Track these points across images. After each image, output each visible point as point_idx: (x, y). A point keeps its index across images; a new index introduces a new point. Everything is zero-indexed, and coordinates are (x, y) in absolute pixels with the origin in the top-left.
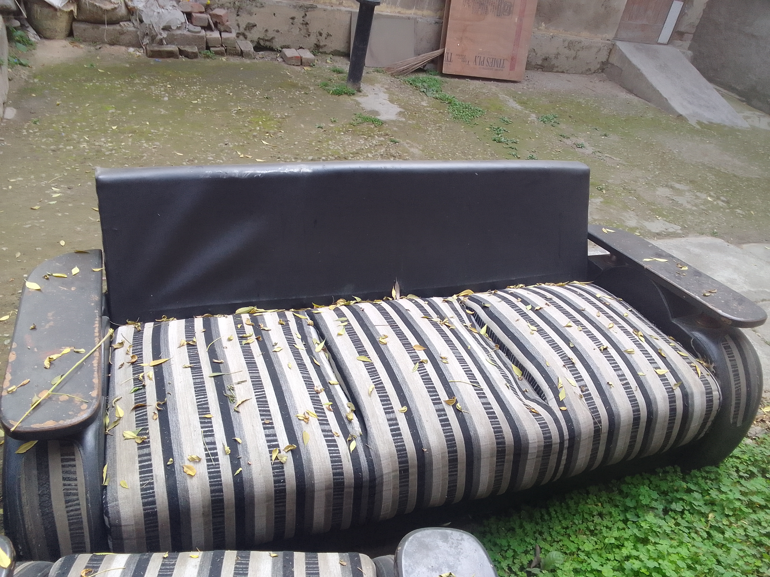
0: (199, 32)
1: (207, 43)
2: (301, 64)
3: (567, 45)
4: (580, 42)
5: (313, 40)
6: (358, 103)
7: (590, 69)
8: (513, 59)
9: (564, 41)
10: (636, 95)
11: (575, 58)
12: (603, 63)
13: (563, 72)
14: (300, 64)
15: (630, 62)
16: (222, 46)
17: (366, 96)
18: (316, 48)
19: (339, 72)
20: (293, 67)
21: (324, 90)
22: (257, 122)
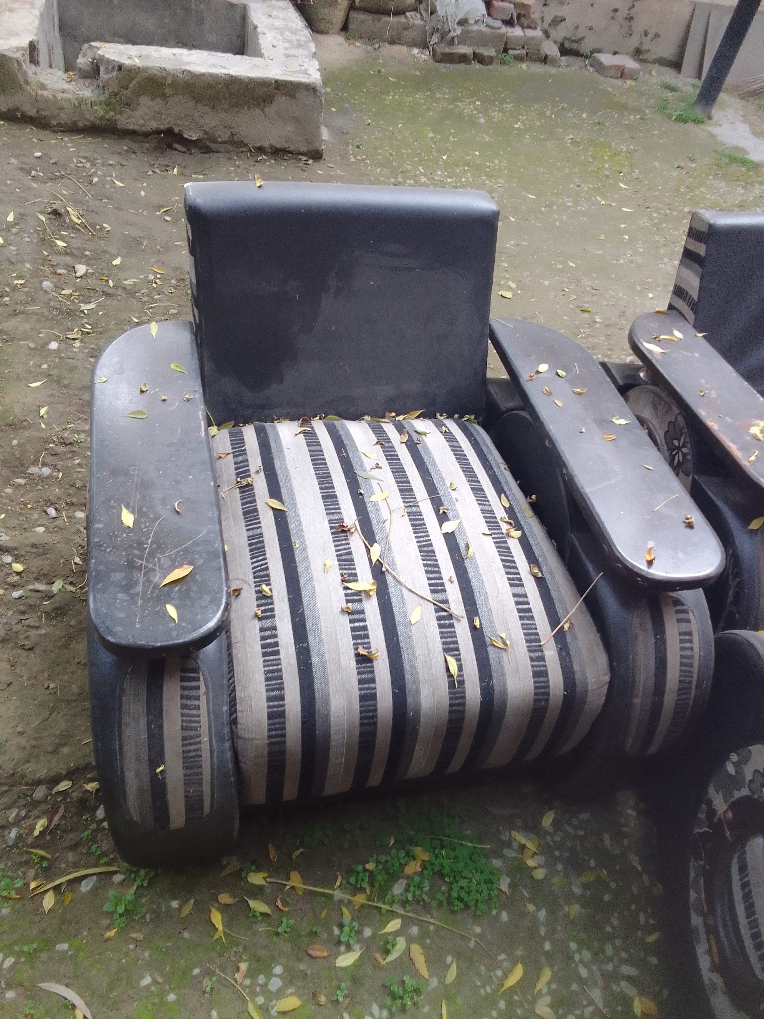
0: (499, 28)
1: (506, 43)
2: (621, 77)
5: (634, 42)
6: (712, 136)
14: (619, 76)
16: (523, 48)
17: (721, 125)
18: (637, 53)
19: (673, 89)
20: (610, 79)
21: (664, 114)
22: (602, 157)
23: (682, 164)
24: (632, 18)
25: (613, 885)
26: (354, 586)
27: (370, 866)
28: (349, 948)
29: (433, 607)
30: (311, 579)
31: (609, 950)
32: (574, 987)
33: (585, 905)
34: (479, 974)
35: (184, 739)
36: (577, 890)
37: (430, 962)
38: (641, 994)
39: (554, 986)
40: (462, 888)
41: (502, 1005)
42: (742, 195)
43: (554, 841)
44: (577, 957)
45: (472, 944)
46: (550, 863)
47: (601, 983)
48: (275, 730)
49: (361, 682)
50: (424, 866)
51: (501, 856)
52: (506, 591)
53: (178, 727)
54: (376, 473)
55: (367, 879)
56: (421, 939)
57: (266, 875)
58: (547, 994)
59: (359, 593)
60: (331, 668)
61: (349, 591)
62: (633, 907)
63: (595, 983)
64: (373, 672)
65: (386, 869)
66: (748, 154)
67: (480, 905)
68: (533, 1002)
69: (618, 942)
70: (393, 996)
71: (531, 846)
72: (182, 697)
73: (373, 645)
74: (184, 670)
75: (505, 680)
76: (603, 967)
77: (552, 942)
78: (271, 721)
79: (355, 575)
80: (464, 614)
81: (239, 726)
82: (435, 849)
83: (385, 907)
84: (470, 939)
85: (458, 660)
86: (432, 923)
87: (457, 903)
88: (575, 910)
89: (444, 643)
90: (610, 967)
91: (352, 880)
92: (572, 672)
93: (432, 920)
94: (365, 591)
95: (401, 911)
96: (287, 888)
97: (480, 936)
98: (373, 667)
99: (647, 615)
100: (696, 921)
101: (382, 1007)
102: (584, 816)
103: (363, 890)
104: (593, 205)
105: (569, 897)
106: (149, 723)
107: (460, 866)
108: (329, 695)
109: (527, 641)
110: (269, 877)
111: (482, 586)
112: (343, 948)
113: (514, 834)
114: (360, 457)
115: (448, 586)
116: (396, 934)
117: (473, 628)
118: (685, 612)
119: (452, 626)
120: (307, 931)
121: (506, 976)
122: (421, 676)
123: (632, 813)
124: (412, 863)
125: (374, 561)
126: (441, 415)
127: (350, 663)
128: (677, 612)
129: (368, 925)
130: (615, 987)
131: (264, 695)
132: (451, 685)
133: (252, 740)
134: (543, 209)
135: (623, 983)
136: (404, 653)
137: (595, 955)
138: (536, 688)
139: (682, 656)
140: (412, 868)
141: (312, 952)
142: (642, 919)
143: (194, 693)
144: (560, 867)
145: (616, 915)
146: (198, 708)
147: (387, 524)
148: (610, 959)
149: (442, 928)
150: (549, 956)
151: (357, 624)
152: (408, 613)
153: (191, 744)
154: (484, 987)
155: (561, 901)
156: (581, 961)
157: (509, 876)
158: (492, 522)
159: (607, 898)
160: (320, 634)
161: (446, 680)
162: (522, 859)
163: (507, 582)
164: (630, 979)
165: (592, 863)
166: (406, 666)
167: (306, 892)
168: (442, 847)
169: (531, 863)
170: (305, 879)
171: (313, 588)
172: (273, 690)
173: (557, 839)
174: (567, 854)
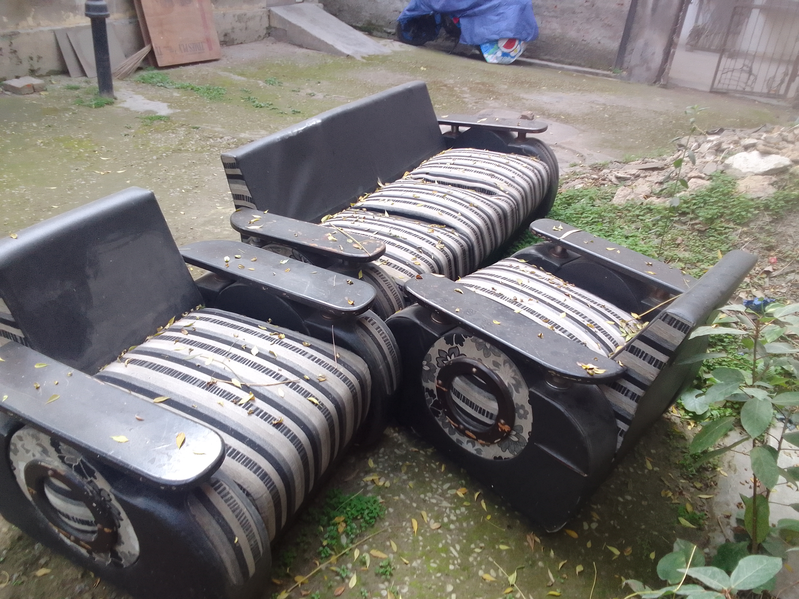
2: (35, 92)
3: (237, 19)
4: (245, 15)
5: (26, 66)
6: (127, 109)
7: (260, 36)
8: (208, 40)
9: (234, 16)
10: (306, 48)
11: (246, 28)
12: (267, 28)
13: (241, 43)
14: (33, 91)
15: (290, 23)
17: (125, 101)
18: (33, 72)
19: (77, 88)
20: (28, 95)
21: (85, 106)
22: (74, 146)
23: (126, 133)
24: (15, 52)
25: (414, 464)
26: (244, 401)
27: (325, 543)
28: (349, 578)
29: (284, 385)
30: (219, 414)
31: (435, 486)
32: (436, 508)
33: (412, 479)
34: (403, 537)
35: (237, 516)
36: (405, 477)
37: (383, 551)
38: (457, 489)
39: (430, 515)
40: (368, 514)
41: (420, 538)
42: (176, 137)
43: (381, 469)
44: (427, 498)
45: (390, 530)
46: (387, 477)
47: (442, 499)
48: (268, 483)
49: (285, 435)
50: (345, 521)
51: (369, 491)
52: (305, 358)
53: (231, 513)
54: (192, 353)
55: (328, 549)
56: (371, 547)
57: (284, 591)
58: (430, 520)
59: (248, 403)
60: (268, 439)
61: (243, 405)
62: (427, 465)
63: (441, 501)
64: (286, 427)
65: (332, 538)
66: (157, 113)
67: (380, 514)
68: (429, 527)
69: (434, 481)
70: (384, 574)
71: (375, 477)
72: (222, 498)
73: (276, 417)
74: (213, 485)
75: (336, 391)
76: (438, 493)
77: (415, 502)
78: (264, 481)
79: (237, 398)
80: (298, 378)
81: (252, 494)
82: (343, 512)
83: (347, 550)
84: (387, 529)
85: (314, 397)
86: (369, 538)
87: (371, 521)
88: (411, 484)
89: (302, 395)
90: (440, 491)
91: (323, 555)
92: (355, 371)
93: (368, 537)
94: (250, 400)
95: (354, 546)
96: (300, 585)
97: (389, 525)
98: (284, 425)
99: (361, 330)
100: (455, 437)
101: (383, 583)
102: (382, 450)
103: (331, 555)
104: (98, 177)
105: (404, 482)
106: (218, 522)
107: (359, 507)
108: (278, 451)
109: (330, 371)
110: (287, 590)
111: (294, 364)
112: (347, 581)
113: (365, 479)
114: (176, 353)
115: (281, 373)
116: (361, 554)
117: (307, 381)
118: (371, 320)
119: (298, 386)
120: (326, 589)
121: (412, 528)
122: (306, 414)
123: (396, 434)
124: (339, 526)
125: (240, 386)
126: (185, 314)
127: (274, 431)
128: (369, 322)
129: (347, 563)
130: (447, 496)
131: (251, 473)
132: (320, 408)
133: (262, 496)
134: (69, 192)
135: (449, 492)
136: (291, 410)
137: (432, 491)
138: (348, 386)
139: (383, 338)
140: (341, 528)
141: (337, 594)
142: (433, 465)
143: (225, 492)
144: (392, 475)
145: (425, 473)
146: (232, 497)
147: (226, 368)
148: (438, 488)
149: (374, 536)
150: (418, 508)
151: (261, 415)
152: (277, 394)
153: (241, 517)
154: (409, 539)
155: (404, 486)
156: (429, 498)
157: (378, 495)
158: (269, 339)
159: (416, 470)
160: (250, 430)
161: (316, 409)
162: (377, 485)
163: (301, 356)
164: (449, 488)
165: (401, 463)
166: (297, 414)
167: (309, 579)
168: (345, 508)
169: (381, 483)
170: (303, 574)
171: (225, 416)
172: (253, 467)
173: (381, 467)
174: (389, 469)
